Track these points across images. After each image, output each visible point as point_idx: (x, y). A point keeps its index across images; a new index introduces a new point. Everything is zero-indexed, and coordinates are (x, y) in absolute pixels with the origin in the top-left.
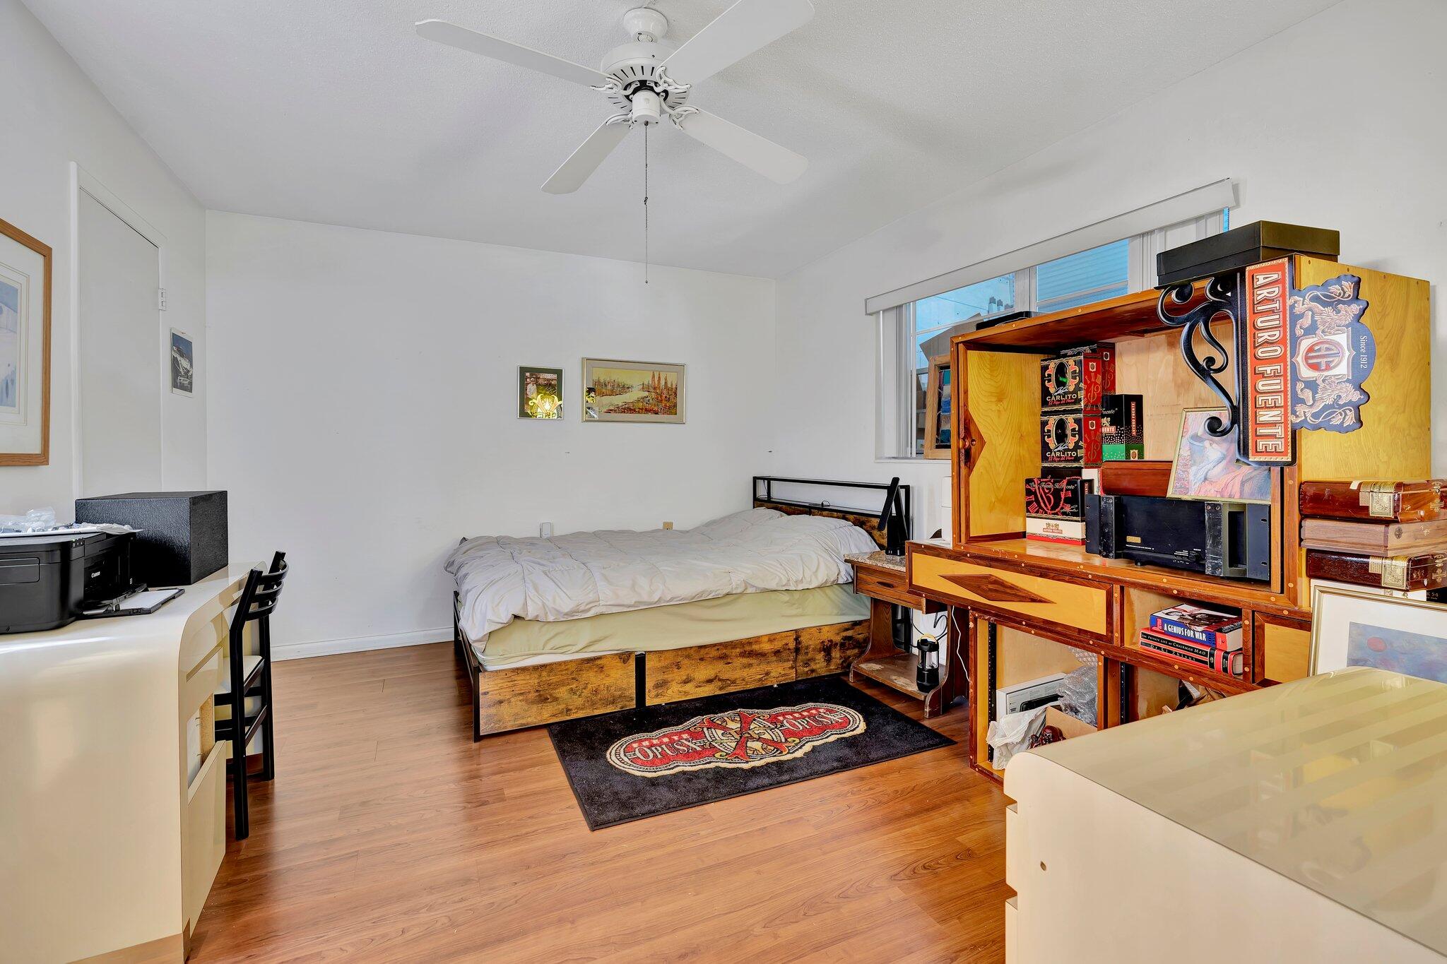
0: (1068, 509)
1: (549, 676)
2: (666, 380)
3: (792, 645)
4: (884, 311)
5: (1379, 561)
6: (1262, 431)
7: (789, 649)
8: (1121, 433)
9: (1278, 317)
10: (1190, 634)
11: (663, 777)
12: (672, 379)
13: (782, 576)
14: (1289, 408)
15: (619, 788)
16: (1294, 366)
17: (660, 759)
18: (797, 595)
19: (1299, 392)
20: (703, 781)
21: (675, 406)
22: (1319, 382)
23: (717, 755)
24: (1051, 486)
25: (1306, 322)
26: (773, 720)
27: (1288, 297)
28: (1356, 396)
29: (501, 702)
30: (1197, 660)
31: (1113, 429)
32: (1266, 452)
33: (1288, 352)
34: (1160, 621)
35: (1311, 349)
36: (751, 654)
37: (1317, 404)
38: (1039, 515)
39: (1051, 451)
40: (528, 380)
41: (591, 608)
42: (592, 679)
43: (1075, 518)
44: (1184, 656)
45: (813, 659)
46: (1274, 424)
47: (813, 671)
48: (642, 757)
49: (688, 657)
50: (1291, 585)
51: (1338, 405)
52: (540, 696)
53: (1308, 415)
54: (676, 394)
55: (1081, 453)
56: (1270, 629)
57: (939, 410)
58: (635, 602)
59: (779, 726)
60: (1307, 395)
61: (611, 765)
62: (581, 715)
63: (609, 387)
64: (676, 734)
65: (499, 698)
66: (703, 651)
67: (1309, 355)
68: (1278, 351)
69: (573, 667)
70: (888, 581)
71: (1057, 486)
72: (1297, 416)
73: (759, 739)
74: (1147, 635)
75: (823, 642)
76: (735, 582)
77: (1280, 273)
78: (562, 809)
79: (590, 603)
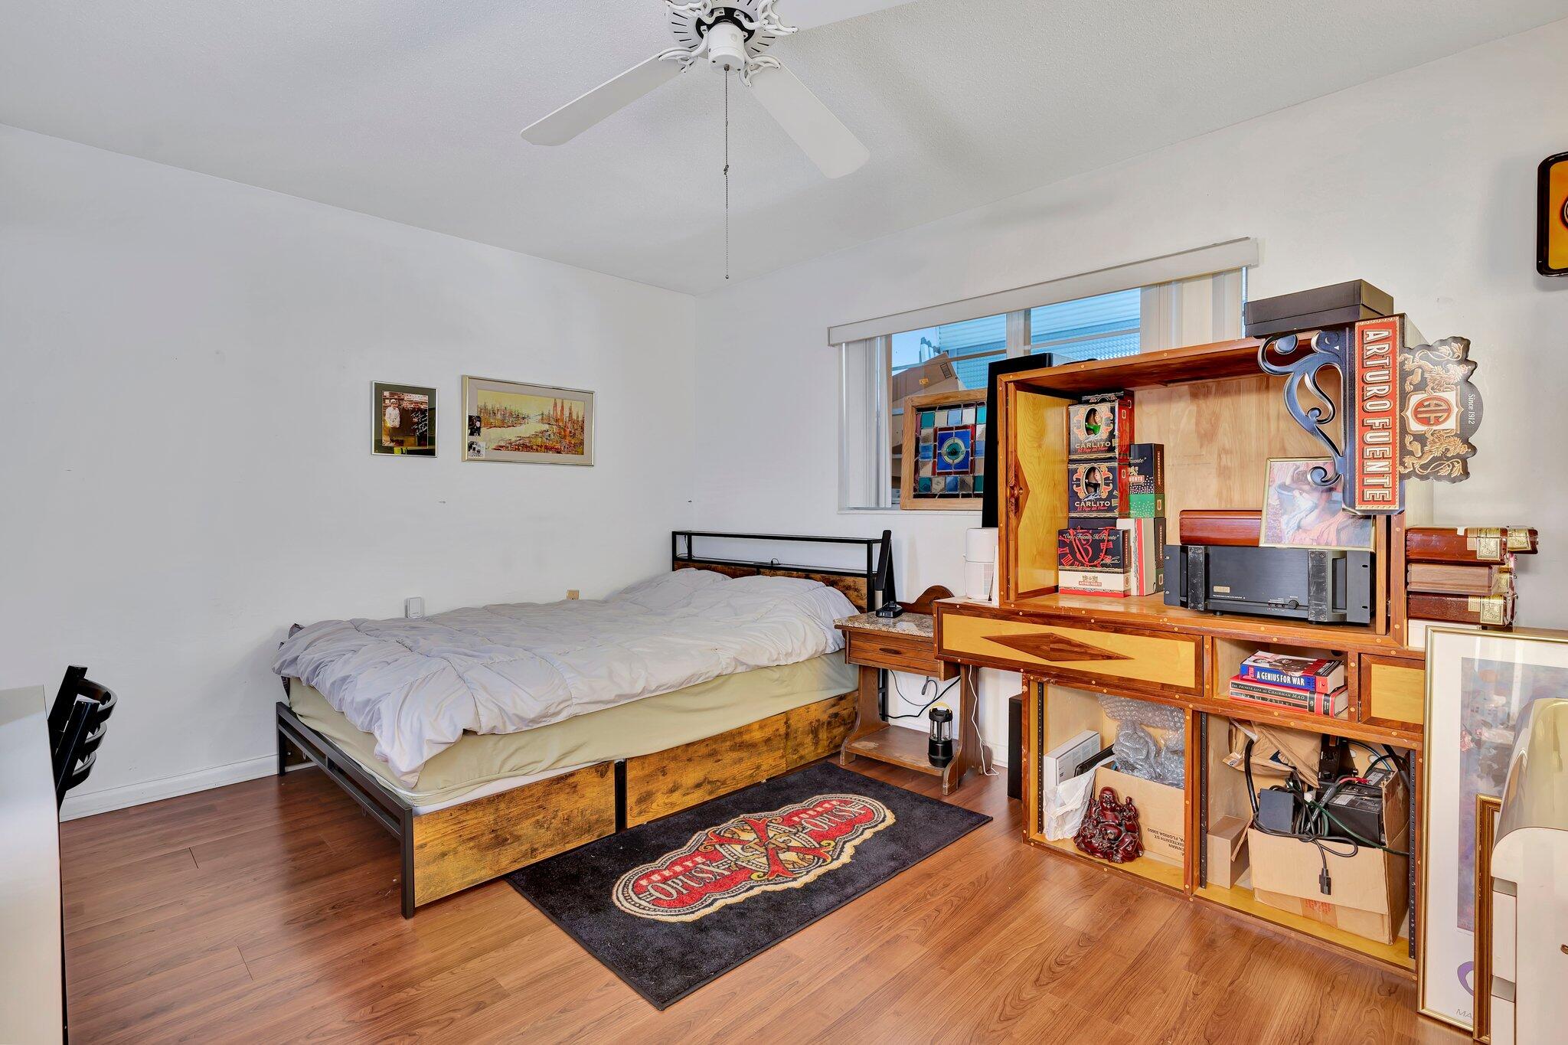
0: (1108, 560)
1: (508, 808)
2: (570, 409)
3: (782, 731)
4: (847, 344)
5: (1478, 600)
6: (1369, 481)
7: (780, 735)
8: (1150, 482)
9: (1387, 372)
10: (1286, 680)
11: (706, 917)
12: (578, 410)
13: (773, 651)
14: (1398, 459)
15: (660, 943)
16: (1403, 420)
17: (688, 895)
18: (786, 671)
19: (1408, 444)
20: (759, 913)
21: (582, 443)
22: (1428, 435)
23: (754, 876)
24: (1089, 537)
25: (1416, 378)
26: (788, 820)
27: (1398, 354)
28: (1463, 450)
29: (444, 855)
30: (1295, 705)
31: (1141, 479)
32: (1374, 501)
33: (1398, 406)
34: (1252, 670)
35: (1420, 404)
36: (742, 746)
37: (1425, 456)
38: (1074, 568)
39: (1080, 500)
40: (387, 401)
41: (562, 709)
42: (564, 803)
43: (1116, 570)
44: (1280, 702)
45: (801, 744)
46: (1382, 475)
47: (801, 757)
48: (664, 898)
49: (675, 759)
50: (1397, 627)
51: (1446, 457)
52: (497, 837)
53: (1417, 466)
54: (582, 428)
55: (1115, 502)
56: (1377, 670)
57: (916, 456)
58: (616, 696)
59: (800, 829)
60: (1416, 447)
61: (630, 914)
62: (550, 853)
63: (499, 416)
64: (686, 859)
65: (441, 849)
66: (690, 749)
67: (1419, 410)
68: (1386, 405)
69: (538, 792)
70: (894, 647)
71: (1096, 537)
72: (1405, 467)
73: (789, 849)
74: (1238, 685)
75: (811, 723)
76: (723, 662)
77: (1390, 330)
78: (601, 990)
79: (562, 702)
